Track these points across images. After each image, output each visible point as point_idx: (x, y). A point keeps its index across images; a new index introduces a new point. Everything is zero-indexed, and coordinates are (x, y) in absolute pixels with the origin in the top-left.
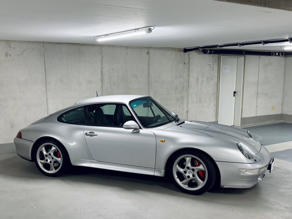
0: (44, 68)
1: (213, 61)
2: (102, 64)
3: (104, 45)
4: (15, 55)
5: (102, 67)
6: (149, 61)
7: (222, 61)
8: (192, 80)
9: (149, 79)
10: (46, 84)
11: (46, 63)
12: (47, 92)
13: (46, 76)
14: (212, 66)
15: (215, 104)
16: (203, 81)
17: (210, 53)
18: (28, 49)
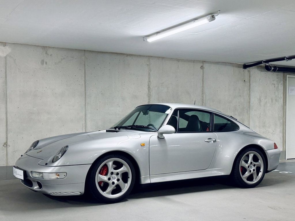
0: (83, 79)
1: (277, 80)
2: (149, 78)
3: (152, 57)
4: (52, 64)
5: (149, 81)
6: (203, 76)
7: (288, 81)
8: (254, 100)
9: (203, 97)
10: (85, 97)
11: (86, 75)
12: (86, 107)
13: (85, 88)
14: (276, 86)
15: (282, 130)
16: (266, 103)
17: (274, 70)
18: (67, 57)
